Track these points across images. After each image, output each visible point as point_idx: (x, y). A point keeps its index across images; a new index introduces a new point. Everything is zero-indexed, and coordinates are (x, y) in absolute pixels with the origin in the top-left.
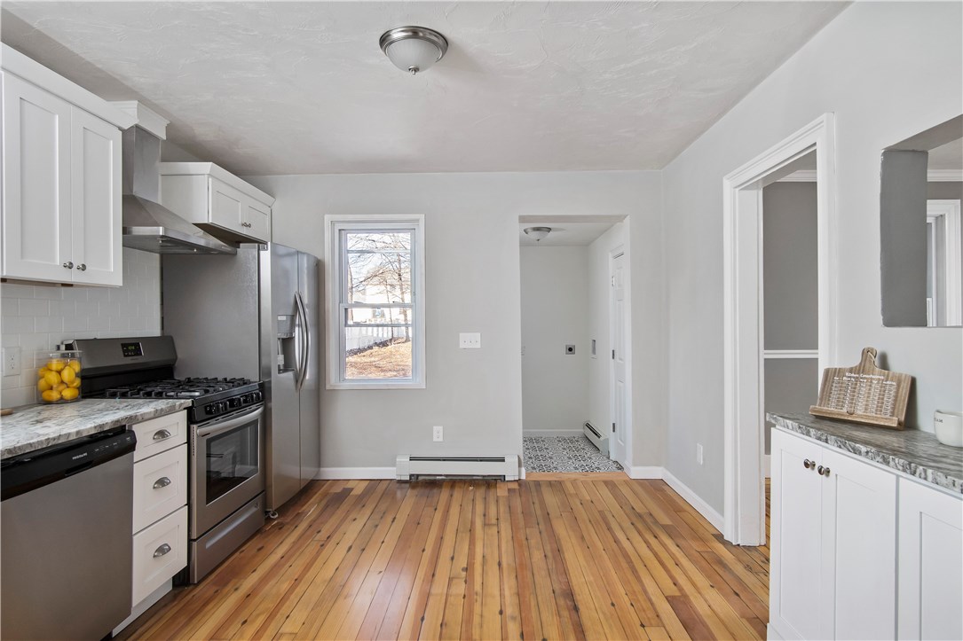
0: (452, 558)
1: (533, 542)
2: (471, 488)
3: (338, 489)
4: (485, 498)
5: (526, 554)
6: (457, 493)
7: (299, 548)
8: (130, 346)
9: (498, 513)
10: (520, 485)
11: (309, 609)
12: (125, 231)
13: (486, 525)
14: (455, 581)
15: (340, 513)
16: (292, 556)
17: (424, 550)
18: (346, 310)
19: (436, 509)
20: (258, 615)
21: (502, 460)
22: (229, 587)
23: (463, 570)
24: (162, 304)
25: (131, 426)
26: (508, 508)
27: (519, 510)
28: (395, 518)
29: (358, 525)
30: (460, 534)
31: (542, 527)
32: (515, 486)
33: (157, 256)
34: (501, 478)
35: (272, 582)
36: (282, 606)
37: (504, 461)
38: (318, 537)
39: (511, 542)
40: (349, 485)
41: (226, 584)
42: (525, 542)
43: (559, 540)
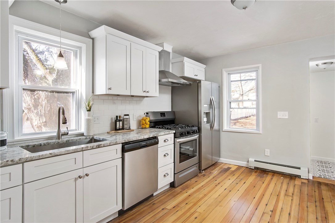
0: (267, 205)
1: (310, 210)
2: (282, 178)
3: (226, 167)
4: (288, 183)
5: (305, 214)
6: (275, 178)
7: (208, 185)
8: (163, 114)
9: (293, 191)
10: (308, 181)
11: (207, 206)
12: (159, 81)
13: (286, 195)
14: (265, 214)
15: (225, 175)
16: (205, 186)
17: (254, 198)
18: (230, 102)
19: (263, 183)
20: (191, 203)
21: (299, 168)
22: (185, 191)
23: (270, 211)
24: (172, 102)
25: (158, 137)
26: (299, 191)
27: (306, 193)
28: (245, 182)
29: (231, 181)
30: (272, 196)
31: (318, 204)
32: (306, 181)
33: (171, 87)
34: (299, 177)
35: (197, 193)
36: (199, 202)
37: (300, 169)
38: (216, 182)
39: (298, 206)
40: (230, 166)
41: (184, 190)
42: (306, 208)
43: (327, 213)
